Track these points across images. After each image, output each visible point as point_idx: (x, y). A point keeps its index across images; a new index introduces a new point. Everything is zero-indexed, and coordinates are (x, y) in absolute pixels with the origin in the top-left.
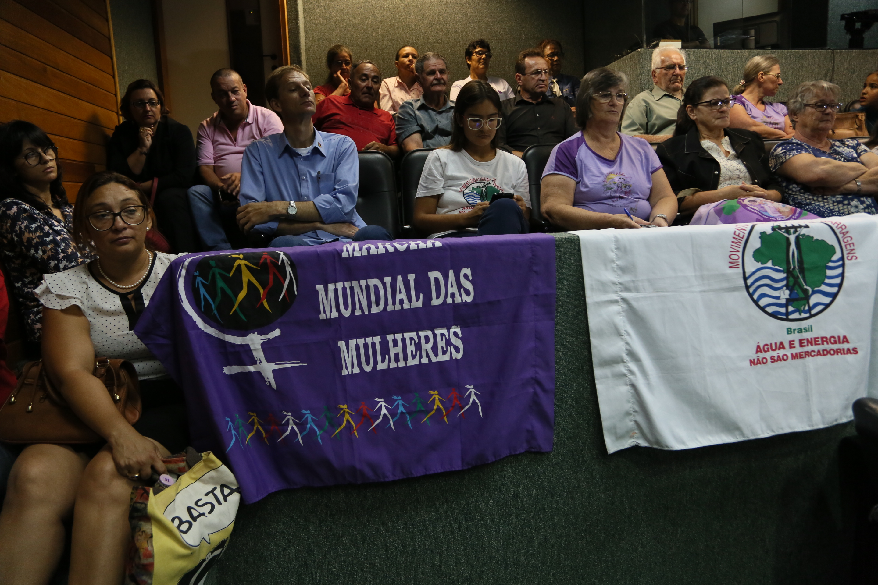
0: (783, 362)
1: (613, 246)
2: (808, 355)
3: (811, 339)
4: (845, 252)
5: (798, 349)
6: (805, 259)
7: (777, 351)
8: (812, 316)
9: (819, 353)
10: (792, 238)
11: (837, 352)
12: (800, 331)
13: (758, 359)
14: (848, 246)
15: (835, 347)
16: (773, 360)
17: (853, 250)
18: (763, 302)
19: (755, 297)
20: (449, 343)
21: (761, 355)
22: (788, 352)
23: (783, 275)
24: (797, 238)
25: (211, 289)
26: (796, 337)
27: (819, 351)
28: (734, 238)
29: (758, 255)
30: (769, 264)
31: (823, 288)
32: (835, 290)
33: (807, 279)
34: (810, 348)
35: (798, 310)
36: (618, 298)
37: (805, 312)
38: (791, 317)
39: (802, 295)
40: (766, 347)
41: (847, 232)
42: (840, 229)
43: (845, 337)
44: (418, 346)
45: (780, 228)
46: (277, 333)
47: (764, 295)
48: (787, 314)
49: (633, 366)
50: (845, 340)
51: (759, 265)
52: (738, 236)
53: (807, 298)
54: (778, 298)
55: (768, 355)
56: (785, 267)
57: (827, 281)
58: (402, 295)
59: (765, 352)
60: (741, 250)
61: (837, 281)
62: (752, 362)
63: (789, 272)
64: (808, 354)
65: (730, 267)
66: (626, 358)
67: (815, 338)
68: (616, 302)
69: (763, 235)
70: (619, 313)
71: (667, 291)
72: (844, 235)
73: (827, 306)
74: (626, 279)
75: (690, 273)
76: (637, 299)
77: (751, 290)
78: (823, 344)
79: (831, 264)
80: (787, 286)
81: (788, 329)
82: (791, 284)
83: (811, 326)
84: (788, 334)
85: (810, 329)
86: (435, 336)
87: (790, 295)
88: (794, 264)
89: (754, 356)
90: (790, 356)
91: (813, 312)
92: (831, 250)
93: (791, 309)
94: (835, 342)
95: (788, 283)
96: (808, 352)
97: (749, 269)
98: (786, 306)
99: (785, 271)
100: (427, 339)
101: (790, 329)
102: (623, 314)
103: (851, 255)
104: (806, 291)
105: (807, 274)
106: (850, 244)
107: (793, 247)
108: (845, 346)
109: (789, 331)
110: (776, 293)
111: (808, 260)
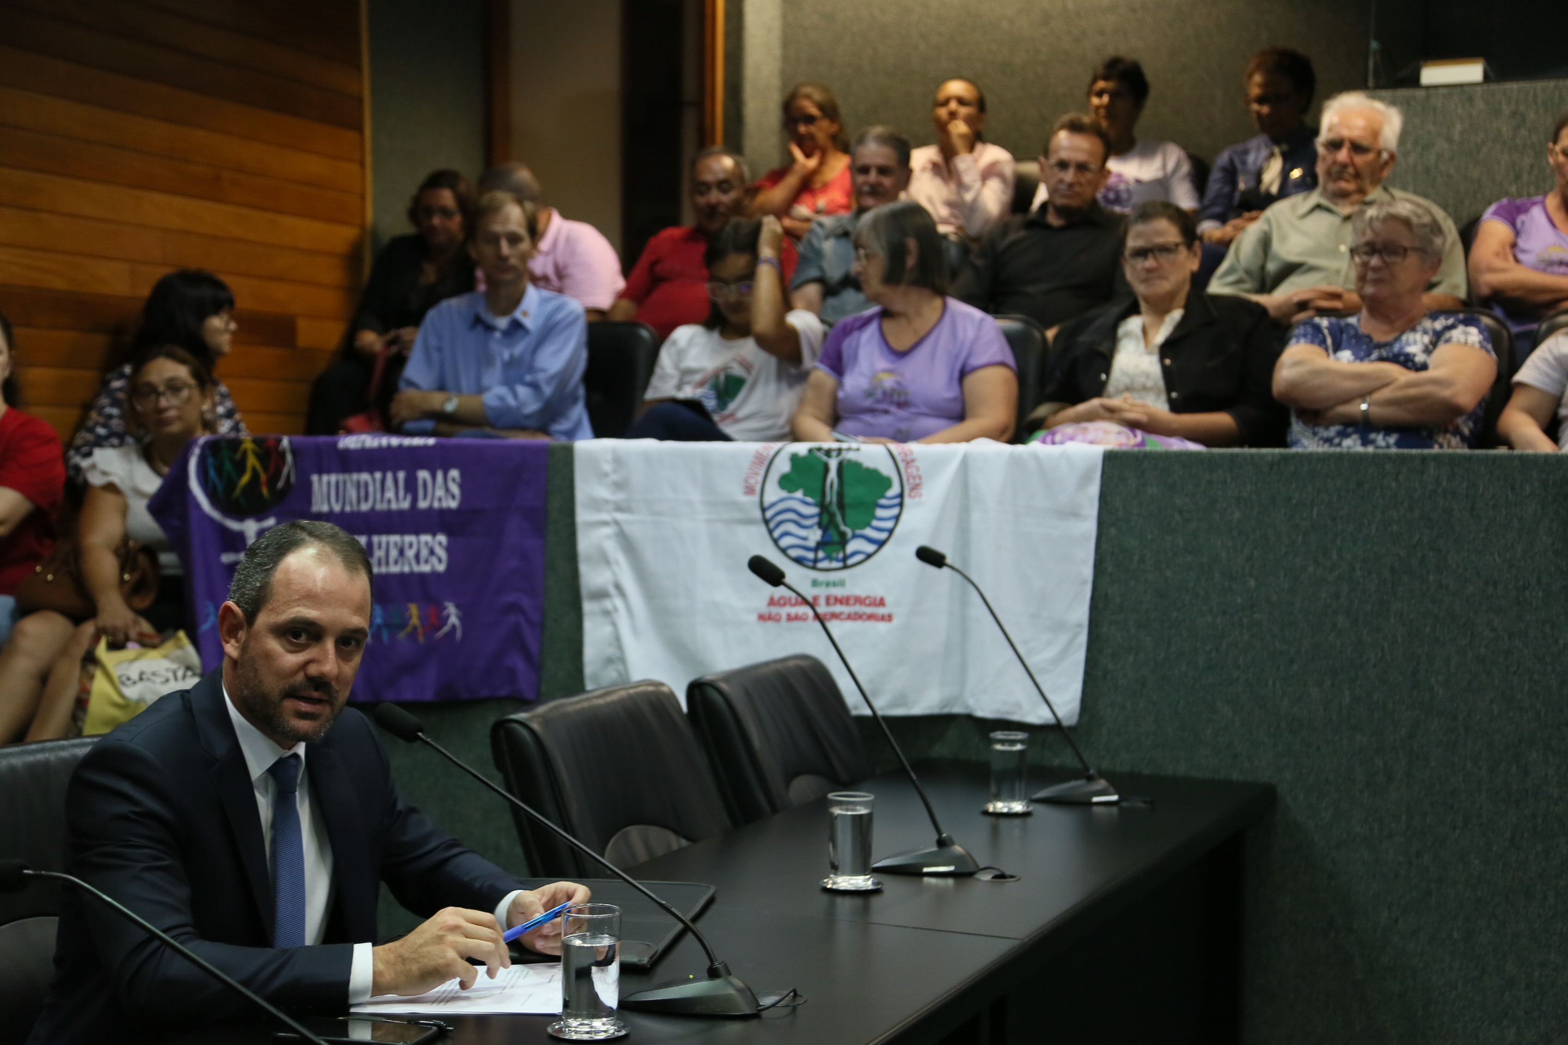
0: (803, 622)
1: (609, 457)
3: (842, 596)
4: (907, 487)
5: (825, 609)
6: (846, 492)
7: (797, 607)
8: (845, 567)
9: (850, 617)
10: (833, 464)
11: (871, 617)
12: (828, 584)
13: (769, 615)
14: (911, 481)
15: (869, 610)
16: (790, 618)
17: (916, 485)
18: (785, 542)
20: (432, 552)
21: (774, 610)
23: (815, 511)
24: (841, 463)
25: (219, 470)
26: (821, 591)
27: (849, 614)
28: (755, 457)
29: (786, 482)
30: (799, 494)
31: (868, 532)
32: (883, 536)
33: (847, 518)
34: (838, 608)
35: (829, 558)
36: (609, 519)
37: (837, 560)
38: (820, 565)
39: (836, 537)
40: (783, 600)
41: (913, 460)
42: (903, 456)
43: (881, 599)
44: (401, 552)
45: (819, 449)
46: (271, 522)
47: (786, 534)
48: (816, 561)
49: (618, 602)
50: (882, 603)
51: (784, 494)
52: (761, 455)
53: (843, 541)
54: (805, 539)
55: (784, 611)
56: (818, 499)
57: (873, 523)
58: (390, 494)
59: (780, 606)
60: (762, 472)
61: (889, 524)
62: (762, 617)
63: (823, 507)
64: (834, 616)
65: (745, 493)
66: (612, 591)
67: (848, 596)
68: (605, 523)
69: (794, 458)
70: (608, 537)
71: (664, 516)
72: (907, 464)
73: (869, 556)
74: (619, 496)
75: (696, 496)
76: (628, 522)
77: (772, 525)
78: (855, 605)
79: (883, 502)
80: (820, 525)
81: (814, 580)
82: (823, 522)
83: (844, 580)
84: (816, 587)
85: (842, 583)
86: (419, 543)
87: (822, 537)
88: (831, 497)
89: (764, 611)
90: (811, 615)
91: (850, 561)
92: (887, 483)
93: (821, 554)
94: (870, 605)
95: (819, 520)
96: (834, 613)
97: (770, 499)
98: (816, 550)
99: (819, 505)
100: (411, 545)
101: (820, 581)
102: (614, 538)
103: (914, 492)
104: (842, 535)
105: (849, 512)
106: (911, 477)
107: (833, 475)
108: (881, 611)
109: (815, 583)
110: (803, 533)
111: (852, 493)
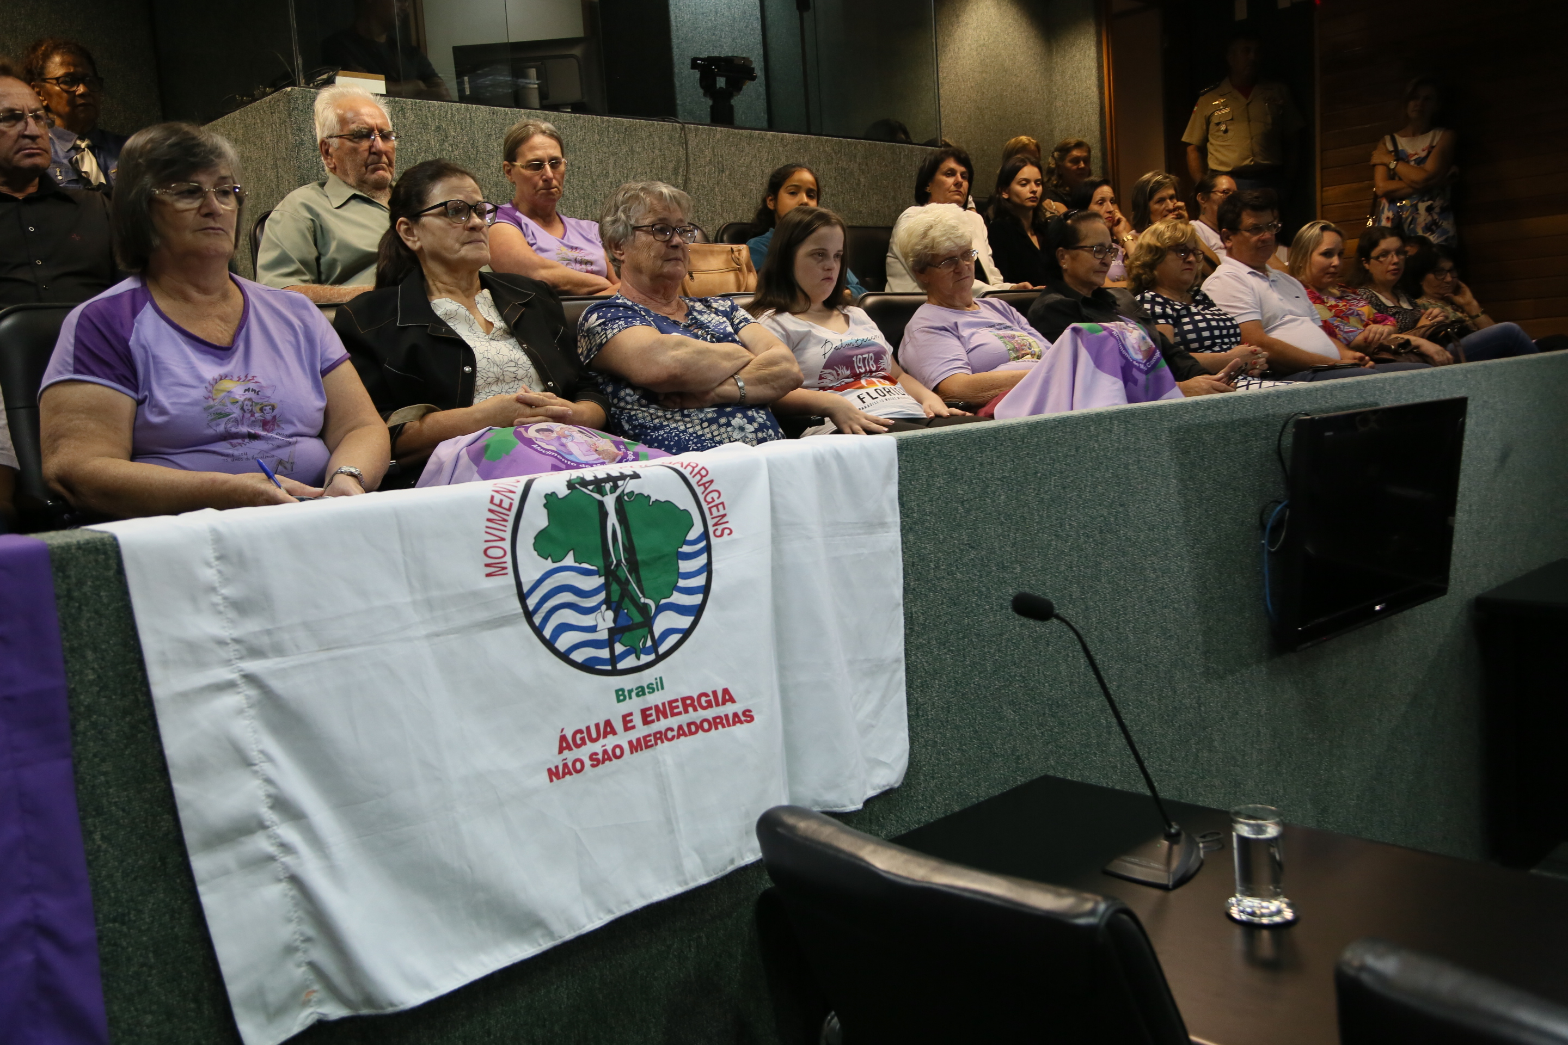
0: (615, 761)
1: (210, 554)
2: (661, 738)
3: (664, 704)
4: (710, 523)
5: (641, 731)
6: (637, 542)
7: (602, 741)
8: (660, 658)
9: (681, 732)
10: (610, 502)
11: (716, 723)
12: (641, 692)
13: (565, 765)
14: (714, 510)
15: (710, 714)
16: (596, 761)
17: (724, 516)
18: (563, 643)
19: (547, 633)
21: (570, 756)
22: (622, 739)
23: (598, 581)
24: (619, 500)
26: (634, 705)
27: (680, 727)
28: (491, 511)
29: (544, 544)
30: (569, 561)
31: (678, 598)
32: (697, 599)
33: (645, 584)
34: (662, 725)
35: (633, 650)
36: (234, 676)
37: (647, 652)
38: (621, 666)
39: (638, 618)
40: (579, 736)
41: (712, 481)
42: (698, 477)
43: (726, 691)
45: (584, 483)
47: (564, 628)
48: (614, 659)
49: (288, 833)
50: (728, 697)
51: (549, 565)
52: (500, 505)
53: (648, 623)
54: (593, 629)
55: (584, 753)
56: (601, 563)
57: (682, 583)
59: (578, 746)
60: (508, 535)
61: (700, 581)
62: (554, 774)
63: (609, 573)
64: (660, 736)
65: (488, 575)
66: (269, 816)
67: (670, 703)
68: (229, 686)
69: (551, 500)
70: (240, 712)
71: (351, 646)
72: (706, 489)
73: (687, 633)
74: (250, 627)
75: (401, 596)
76: (282, 673)
77: (537, 620)
78: (686, 711)
79: (686, 549)
80: (608, 602)
81: (617, 691)
82: (615, 597)
83: (661, 678)
84: (619, 701)
85: (660, 685)
87: (615, 621)
88: (618, 554)
89: (556, 760)
90: (626, 747)
91: (662, 649)
92: (684, 520)
93: (619, 648)
94: (710, 705)
95: (608, 595)
96: (660, 732)
97: (529, 576)
98: (610, 643)
99: (602, 572)
101: (622, 690)
102: (252, 712)
103: (720, 528)
104: (644, 609)
105: (644, 573)
106: (717, 506)
107: (612, 519)
108: (729, 709)
109: (621, 695)
110: (587, 620)
111: (645, 543)
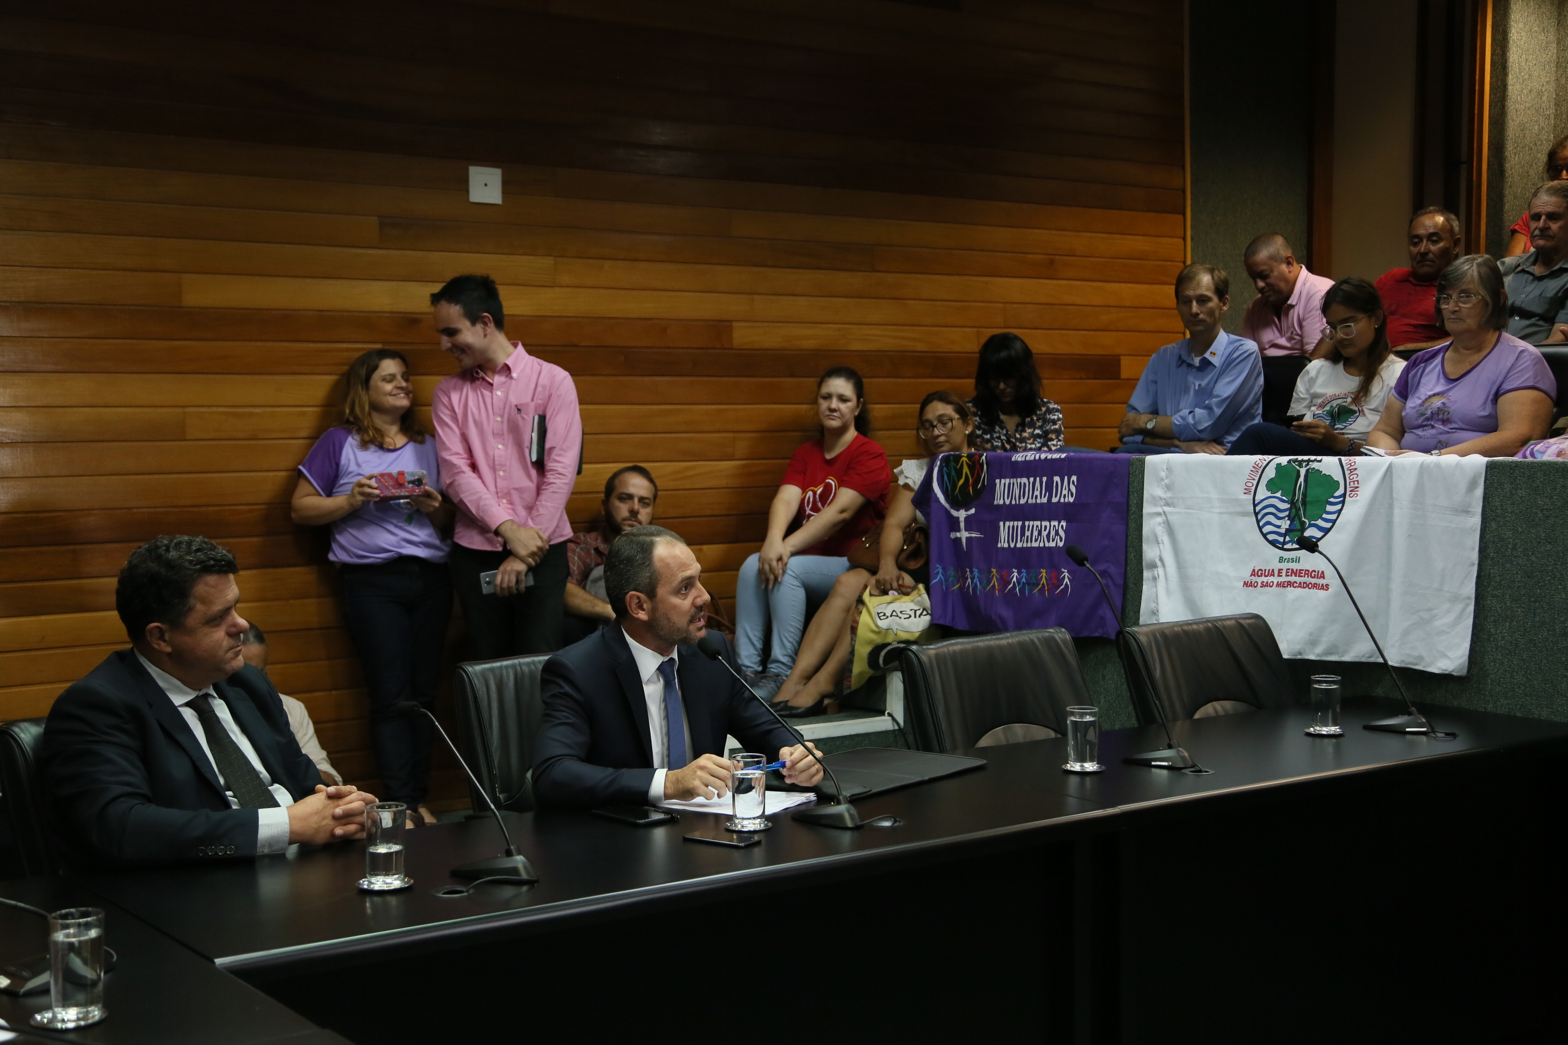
0: (1269, 588)
1: (1165, 467)
2: (1290, 585)
3: (1297, 570)
4: (1348, 489)
5: (1284, 579)
6: (1309, 492)
7: (1268, 578)
9: (1300, 585)
10: (1303, 471)
11: (1314, 586)
12: (1290, 561)
13: (1251, 582)
14: (1352, 483)
15: (1313, 581)
16: (1263, 585)
17: (1357, 488)
18: (1267, 529)
19: (1261, 524)
20: (1057, 533)
21: (1254, 579)
22: (1276, 579)
23: (1287, 506)
24: (1307, 471)
25: (949, 476)
26: (1284, 566)
27: (1300, 583)
28: (1253, 467)
29: (1271, 485)
30: (1278, 494)
31: (1320, 523)
32: (1328, 525)
33: (1308, 512)
34: (1293, 579)
35: (1293, 541)
36: (1161, 511)
38: (1286, 547)
39: (1298, 527)
40: (1260, 572)
41: (1356, 473)
42: (1349, 466)
43: (1323, 572)
44: (1040, 533)
45: (1295, 460)
46: (975, 510)
47: (1269, 523)
49: (1161, 571)
50: (1324, 575)
51: (1269, 494)
52: (1257, 465)
53: (1304, 530)
54: (1279, 527)
55: (1260, 580)
56: (1290, 498)
57: (1325, 516)
58: (1037, 493)
59: (1259, 576)
60: (1257, 479)
61: (1334, 517)
62: (1247, 584)
63: (1293, 503)
64: (1290, 584)
65: (1245, 493)
66: (1159, 564)
67: (1301, 570)
68: (1159, 514)
69: (1279, 465)
70: (1160, 524)
71: (1193, 509)
72: (1351, 472)
73: (1319, 540)
75: (1214, 495)
76: (1171, 513)
77: (1258, 517)
78: (1304, 576)
79: (1332, 500)
80: (1289, 516)
81: (1281, 557)
82: (1292, 515)
83: (1299, 558)
84: (1280, 562)
85: (1297, 560)
86: (1050, 526)
87: (1290, 526)
88: (1298, 496)
89: (1248, 579)
90: (1275, 583)
92: (1336, 486)
93: (1288, 539)
94: (1314, 577)
95: (1290, 513)
96: (1290, 582)
97: (1259, 497)
98: (1284, 535)
99: (1290, 502)
100: (1046, 528)
101: (1282, 557)
102: (1163, 526)
103: (1354, 493)
104: (1304, 523)
105: (1308, 507)
106: (1354, 481)
107: (1302, 479)
108: (1321, 581)
109: (1281, 560)
110: (1278, 522)
111: (1312, 494)
